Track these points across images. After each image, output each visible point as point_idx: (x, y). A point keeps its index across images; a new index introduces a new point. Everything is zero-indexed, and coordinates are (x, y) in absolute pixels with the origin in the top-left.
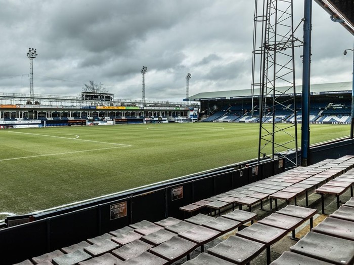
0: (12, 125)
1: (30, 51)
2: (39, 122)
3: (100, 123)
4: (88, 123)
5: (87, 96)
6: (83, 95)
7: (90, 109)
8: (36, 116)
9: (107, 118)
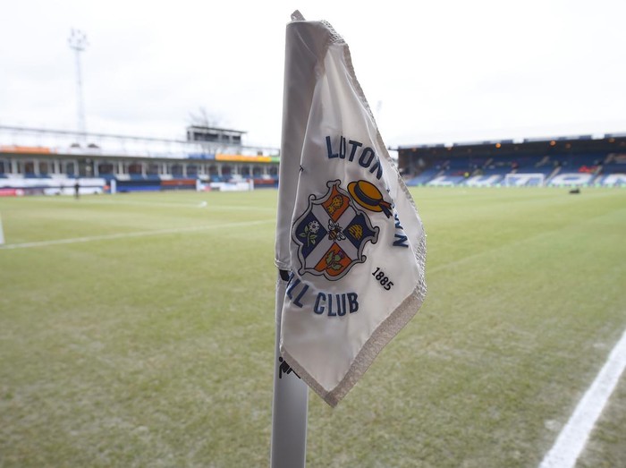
0: (41, 189)
1: (73, 34)
2: (101, 182)
3: (223, 186)
4: (200, 186)
5: (197, 135)
6: (188, 133)
7: (203, 160)
8: (92, 172)
9: (237, 177)
